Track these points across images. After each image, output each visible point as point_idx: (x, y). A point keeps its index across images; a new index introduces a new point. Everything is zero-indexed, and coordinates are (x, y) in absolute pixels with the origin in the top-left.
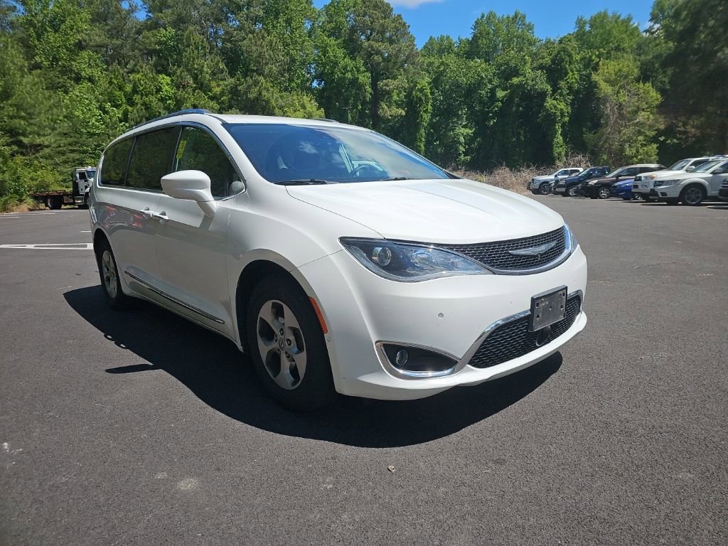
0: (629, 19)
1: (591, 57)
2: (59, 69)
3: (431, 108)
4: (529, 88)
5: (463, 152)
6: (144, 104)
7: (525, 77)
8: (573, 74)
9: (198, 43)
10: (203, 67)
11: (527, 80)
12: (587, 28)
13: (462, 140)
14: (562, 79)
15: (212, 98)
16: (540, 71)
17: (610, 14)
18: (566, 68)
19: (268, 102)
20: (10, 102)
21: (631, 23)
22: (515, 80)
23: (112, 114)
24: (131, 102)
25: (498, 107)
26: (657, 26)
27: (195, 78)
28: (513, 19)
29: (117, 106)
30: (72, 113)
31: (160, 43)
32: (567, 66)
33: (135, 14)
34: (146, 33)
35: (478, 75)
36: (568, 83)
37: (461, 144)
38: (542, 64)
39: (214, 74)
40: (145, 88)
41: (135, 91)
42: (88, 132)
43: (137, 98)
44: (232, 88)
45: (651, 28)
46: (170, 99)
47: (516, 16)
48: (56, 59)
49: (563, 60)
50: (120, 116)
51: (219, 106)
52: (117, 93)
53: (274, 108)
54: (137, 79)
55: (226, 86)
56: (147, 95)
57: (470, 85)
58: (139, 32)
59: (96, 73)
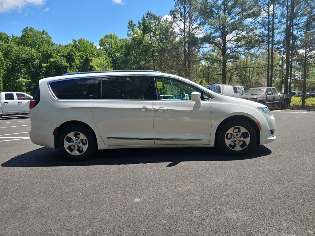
0: (93, 43)
1: (83, 55)
3: (5, 67)
4: (59, 64)
5: (25, 90)
7: (56, 59)
8: (77, 61)
11: (58, 60)
12: (77, 43)
13: (24, 84)
14: (73, 62)
16: (63, 57)
17: (85, 40)
18: (74, 58)
21: (94, 45)
22: (52, 60)
25: (44, 70)
26: (102, 48)
28: (42, 32)
32: (74, 57)
35: (31, 54)
36: (76, 64)
37: (23, 86)
38: (63, 55)
45: (100, 48)
47: (44, 32)
49: (72, 55)
57: (27, 58)
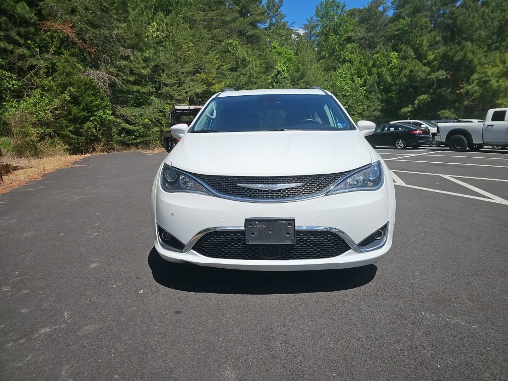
2: (334, 57)
6: (378, 73)
9: (423, 25)
10: (423, 42)
15: (425, 65)
19: (471, 62)
20: (303, 80)
23: (356, 82)
24: (370, 74)
27: (416, 51)
29: (361, 77)
30: (335, 84)
31: (399, 30)
33: (387, 13)
34: (390, 25)
39: (431, 46)
40: (381, 62)
41: (374, 65)
42: (342, 95)
43: (374, 70)
44: (443, 54)
46: (395, 68)
48: (333, 52)
50: (361, 83)
51: (430, 70)
52: (363, 68)
53: (476, 66)
54: (376, 58)
55: (439, 53)
56: (380, 68)
58: (386, 25)
59: (354, 57)
